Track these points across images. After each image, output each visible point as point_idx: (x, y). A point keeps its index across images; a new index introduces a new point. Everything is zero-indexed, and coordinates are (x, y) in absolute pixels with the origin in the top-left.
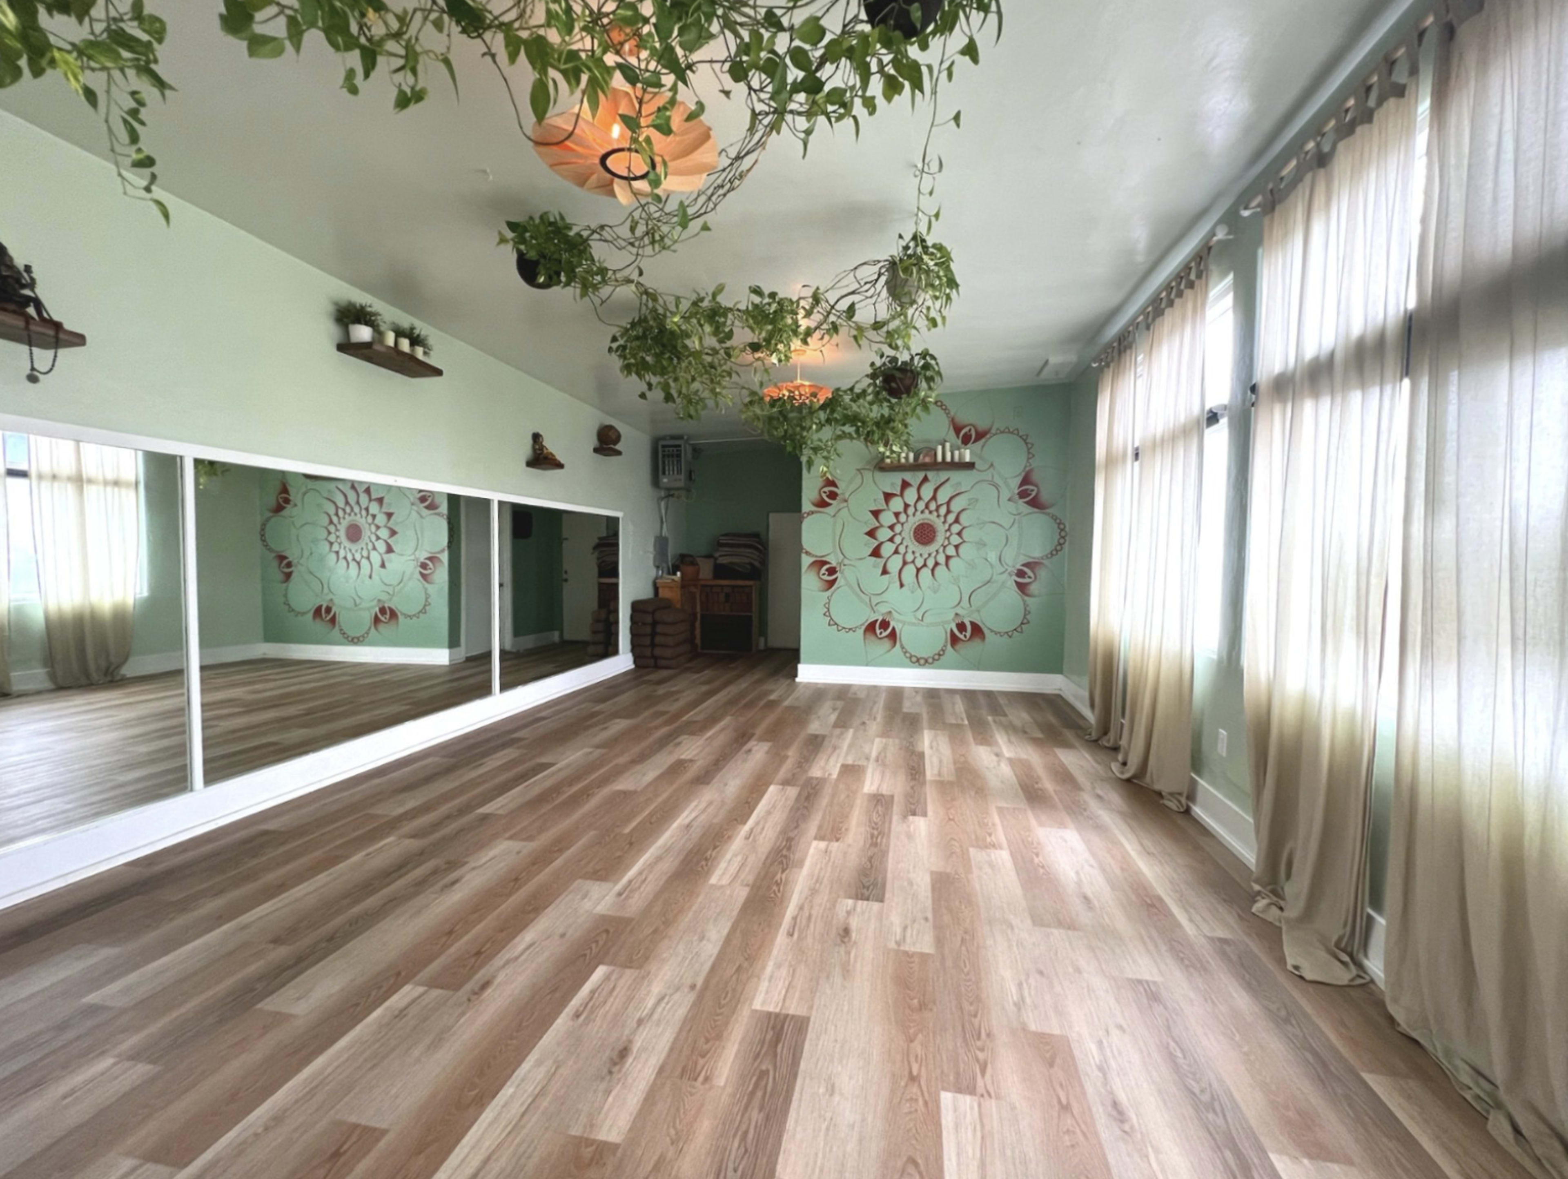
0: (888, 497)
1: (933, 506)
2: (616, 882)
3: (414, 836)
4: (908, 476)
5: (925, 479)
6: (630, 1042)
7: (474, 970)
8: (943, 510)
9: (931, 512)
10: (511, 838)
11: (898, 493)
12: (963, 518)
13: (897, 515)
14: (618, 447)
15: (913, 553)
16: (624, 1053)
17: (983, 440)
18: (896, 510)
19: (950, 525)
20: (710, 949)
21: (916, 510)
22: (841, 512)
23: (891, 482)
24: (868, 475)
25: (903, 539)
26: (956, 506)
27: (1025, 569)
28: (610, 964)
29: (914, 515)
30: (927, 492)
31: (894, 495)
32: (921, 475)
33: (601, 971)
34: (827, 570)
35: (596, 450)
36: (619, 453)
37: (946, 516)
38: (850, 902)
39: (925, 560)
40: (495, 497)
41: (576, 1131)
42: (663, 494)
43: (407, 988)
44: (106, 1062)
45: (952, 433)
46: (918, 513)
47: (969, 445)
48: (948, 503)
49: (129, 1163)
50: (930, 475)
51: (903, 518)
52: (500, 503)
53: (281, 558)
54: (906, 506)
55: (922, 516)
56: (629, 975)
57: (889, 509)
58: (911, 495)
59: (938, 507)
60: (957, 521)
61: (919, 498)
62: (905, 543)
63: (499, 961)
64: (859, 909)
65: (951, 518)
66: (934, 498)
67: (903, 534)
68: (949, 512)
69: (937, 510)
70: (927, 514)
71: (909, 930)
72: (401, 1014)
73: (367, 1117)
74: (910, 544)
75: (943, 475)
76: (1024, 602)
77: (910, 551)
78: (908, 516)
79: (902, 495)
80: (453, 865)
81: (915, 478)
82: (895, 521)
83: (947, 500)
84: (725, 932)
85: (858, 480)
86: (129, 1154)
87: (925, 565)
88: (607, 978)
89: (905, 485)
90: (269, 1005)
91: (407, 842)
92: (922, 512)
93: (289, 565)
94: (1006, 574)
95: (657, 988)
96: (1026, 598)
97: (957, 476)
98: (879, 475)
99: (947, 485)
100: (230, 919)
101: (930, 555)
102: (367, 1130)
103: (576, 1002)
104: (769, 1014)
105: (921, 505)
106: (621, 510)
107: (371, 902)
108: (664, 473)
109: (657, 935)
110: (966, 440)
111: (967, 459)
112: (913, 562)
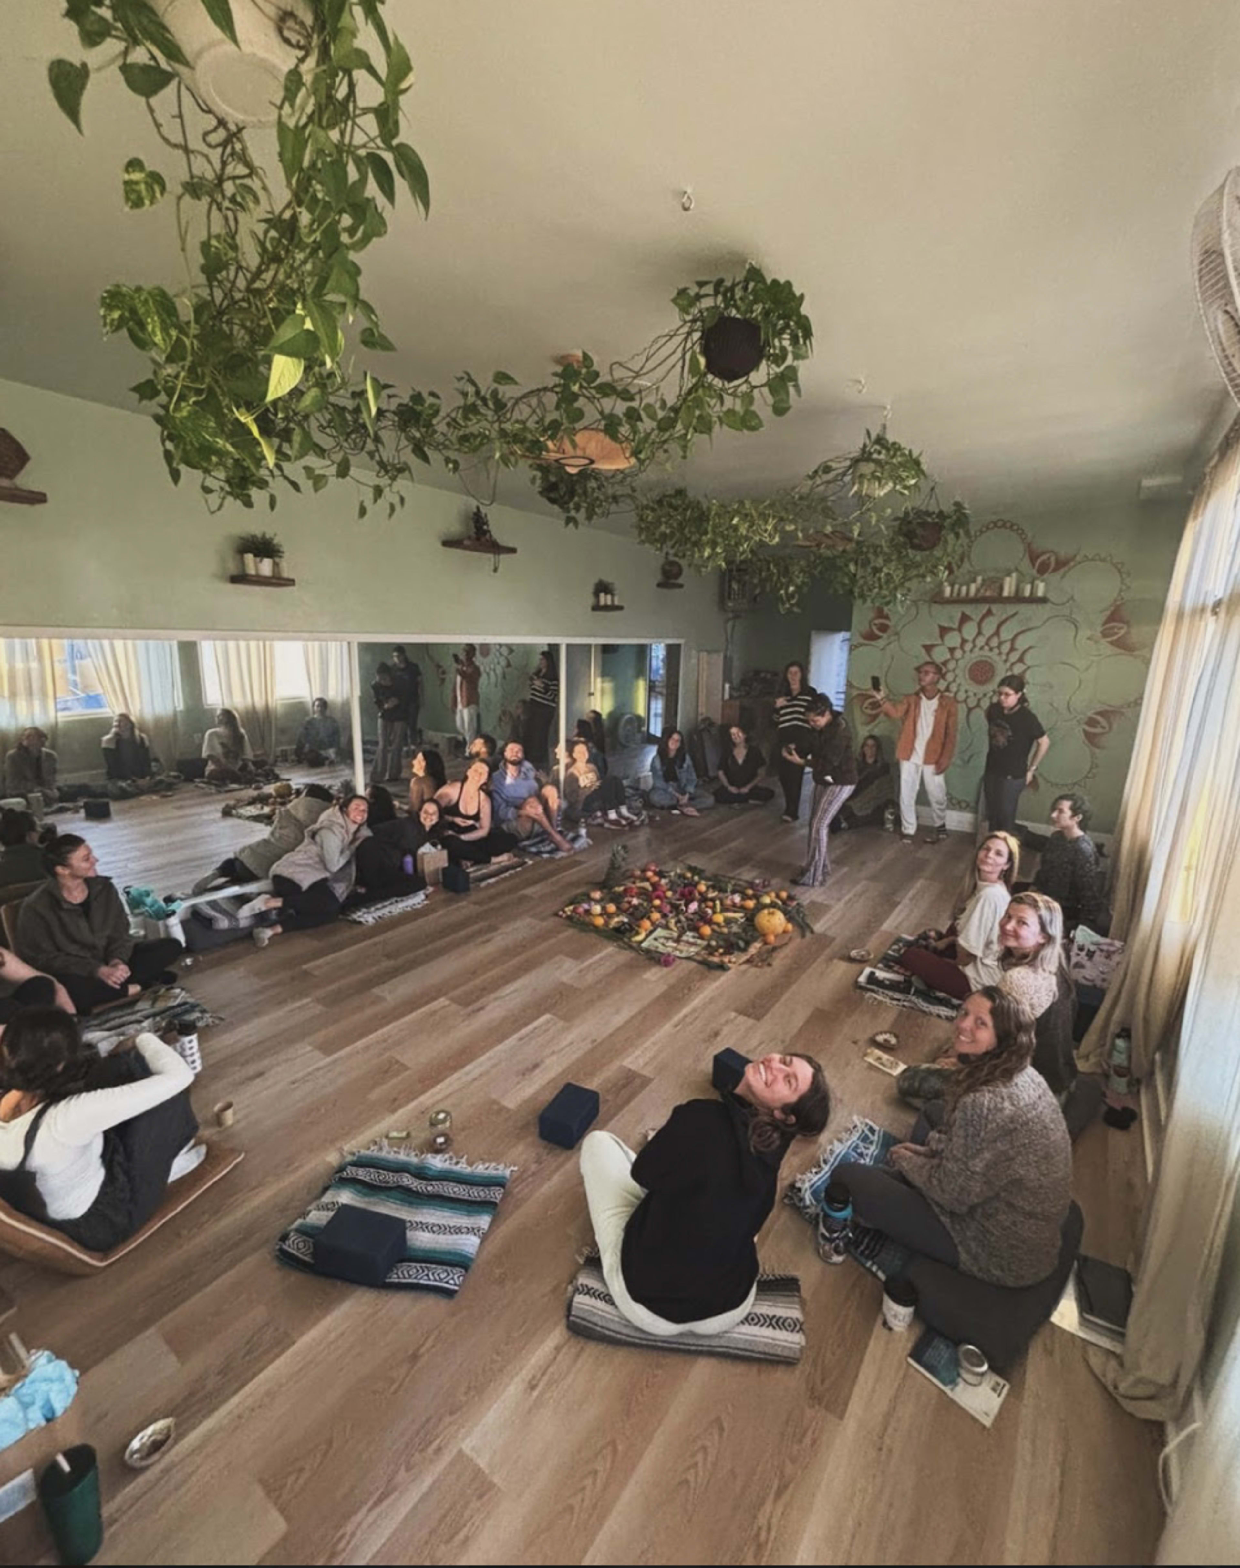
0: (944, 631)
1: (994, 642)
2: (583, 962)
3: (475, 903)
4: (968, 610)
5: (989, 613)
6: (542, 1061)
7: (478, 998)
8: (1006, 648)
9: (991, 649)
10: (531, 917)
11: (956, 626)
12: (1028, 659)
13: (952, 650)
14: (680, 581)
15: (966, 691)
16: (536, 1066)
17: (1062, 571)
18: (952, 645)
19: (1013, 664)
20: (619, 1020)
21: (974, 646)
22: (892, 646)
23: (949, 615)
24: (924, 608)
25: (956, 676)
26: (1022, 643)
27: (1099, 718)
28: (554, 1014)
29: (971, 651)
30: (989, 627)
31: (951, 629)
32: (984, 608)
33: (547, 1016)
34: (870, 704)
35: (659, 585)
36: (681, 586)
37: (1008, 654)
38: (733, 1014)
39: (979, 700)
40: (563, 641)
41: (494, 1096)
42: (731, 615)
43: (442, 999)
44: (308, 1000)
45: (1027, 561)
46: (977, 649)
47: (1046, 576)
48: (1013, 640)
49: (309, 1048)
50: (995, 608)
51: (958, 654)
52: (569, 646)
53: (439, 666)
54: (964, 641)
55: (981, 653)
56: (561, 1024)
57: (943, 644)
58: (969, 631)
59: (1000, 644)
60: (1021, 660)
61: (980, 633)
62: (958, 681)
63: (492, 996)
64: (737, 1022)
65: (1014, 656)
66: (997, 633)
67: (957, 672)
68: (1012, 649)
69: (999, 646)
70: (986, 652)
71: (763, 1046)
72: (434, 1013)
73: (405, 1059)
74: (963, 682)
75: (1011, 609)
76: (1093, 755)
77: (963, 689)
78: (964, 652)
79: (960, 630)
80: (493, 928)
81: (975, 612)
82: (948, 656)
83: (1011, 637)
84: (632, 1013)
85: (913, 611)
86: (310, 1044)
87: (978, 705)
88: (548, 1022)
89: (965, 618)
90: (376, 991)
91: (472, 907)
92: (982, 648)
93: (444, 673)
94: (1075, 722)
95: (571, 1036)
96: (1097, 751)
97: (1025, 610)
98: (936, 608)
99: (1014, 620)
100: (370, 938)
101: (985, 695)
102: (402, 1065)
103: (524, 1031)
104: (630, 1070)
105: (981, 641)
106: (682, 637)
107: (439, 944)
108: (729, 598)
109: (591, 1003)
110: (1043, 570)
111: (1040, 593)
112: (965, 701)
